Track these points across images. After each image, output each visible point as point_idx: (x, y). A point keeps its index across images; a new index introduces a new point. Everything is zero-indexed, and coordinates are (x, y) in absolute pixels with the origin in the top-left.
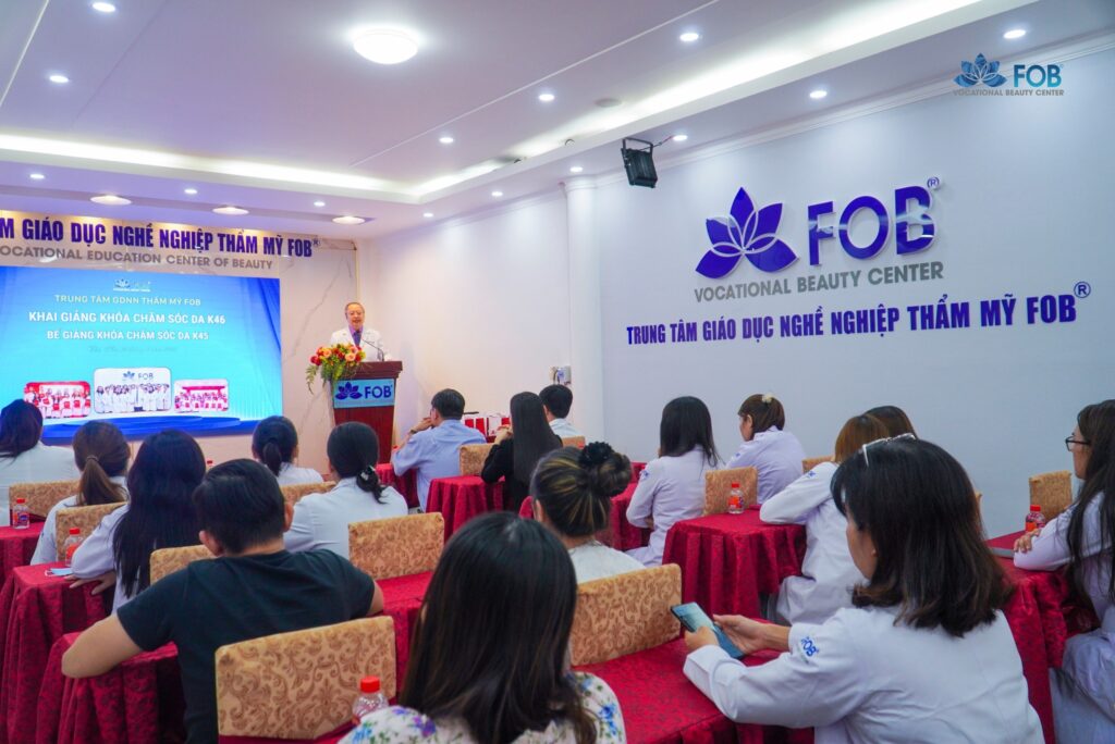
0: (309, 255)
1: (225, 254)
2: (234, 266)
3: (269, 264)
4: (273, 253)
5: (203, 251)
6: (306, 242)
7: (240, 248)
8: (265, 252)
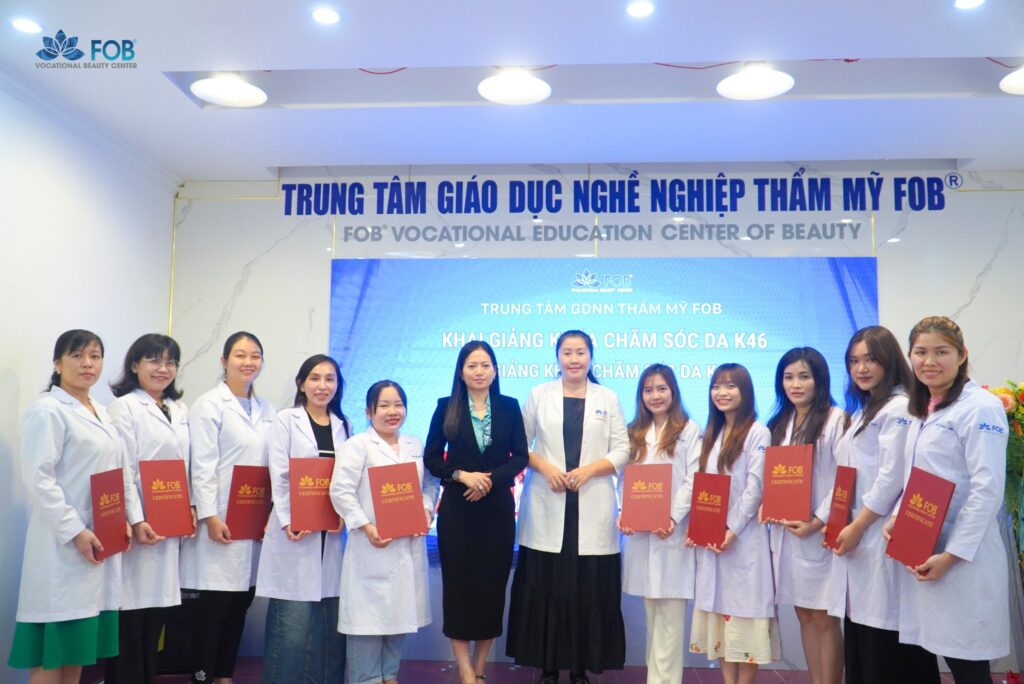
0: (941, 206)
1: (769, 216)
2: (785, 237)
3: (855, 230)
4: (863, 208)
5: (728, 214)
6: (931, 181)
7: (798, 203)
8: (846, 208)
